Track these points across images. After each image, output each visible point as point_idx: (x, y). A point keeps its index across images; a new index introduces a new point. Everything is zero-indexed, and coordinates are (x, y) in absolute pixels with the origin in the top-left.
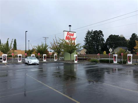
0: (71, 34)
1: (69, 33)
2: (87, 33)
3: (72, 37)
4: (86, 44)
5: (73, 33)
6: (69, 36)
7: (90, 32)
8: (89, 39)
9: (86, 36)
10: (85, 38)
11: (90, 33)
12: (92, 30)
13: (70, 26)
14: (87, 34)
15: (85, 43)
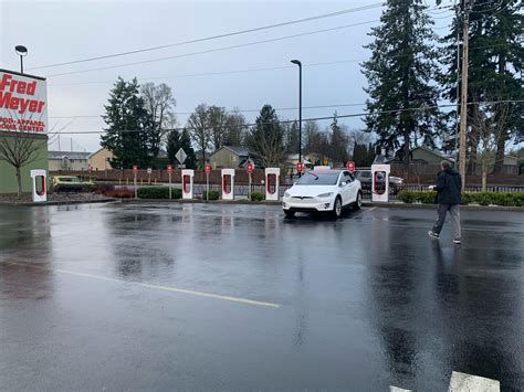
0: (21, 83)
1: (10, 77)
2: (115, 88)
3: (25, 97)
4: (111, 131)
5: (31, 81)
6: (12, 90)
7: (127, 85)
8: (124, 111)
9: (111, 98)
10: (108, 108)
11: (126, 90)
12: (135, 80)
13: (21, 49)
14: (116, 92)
15: (108, 127)
